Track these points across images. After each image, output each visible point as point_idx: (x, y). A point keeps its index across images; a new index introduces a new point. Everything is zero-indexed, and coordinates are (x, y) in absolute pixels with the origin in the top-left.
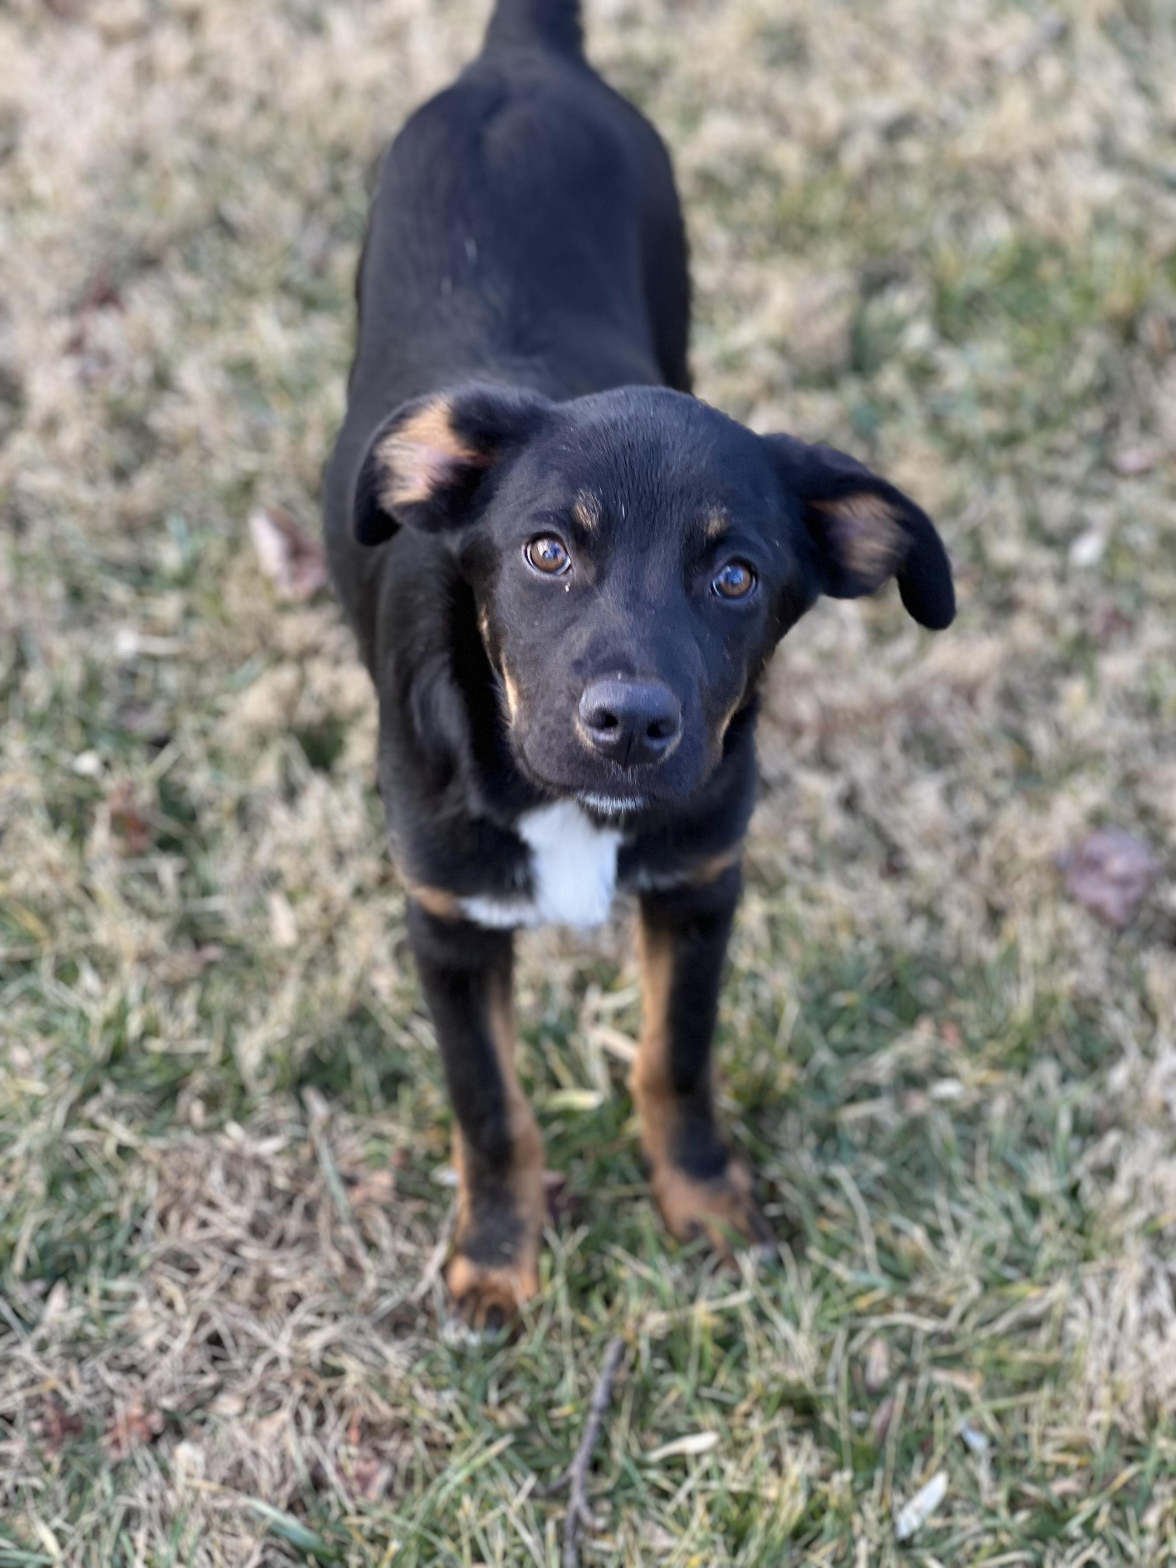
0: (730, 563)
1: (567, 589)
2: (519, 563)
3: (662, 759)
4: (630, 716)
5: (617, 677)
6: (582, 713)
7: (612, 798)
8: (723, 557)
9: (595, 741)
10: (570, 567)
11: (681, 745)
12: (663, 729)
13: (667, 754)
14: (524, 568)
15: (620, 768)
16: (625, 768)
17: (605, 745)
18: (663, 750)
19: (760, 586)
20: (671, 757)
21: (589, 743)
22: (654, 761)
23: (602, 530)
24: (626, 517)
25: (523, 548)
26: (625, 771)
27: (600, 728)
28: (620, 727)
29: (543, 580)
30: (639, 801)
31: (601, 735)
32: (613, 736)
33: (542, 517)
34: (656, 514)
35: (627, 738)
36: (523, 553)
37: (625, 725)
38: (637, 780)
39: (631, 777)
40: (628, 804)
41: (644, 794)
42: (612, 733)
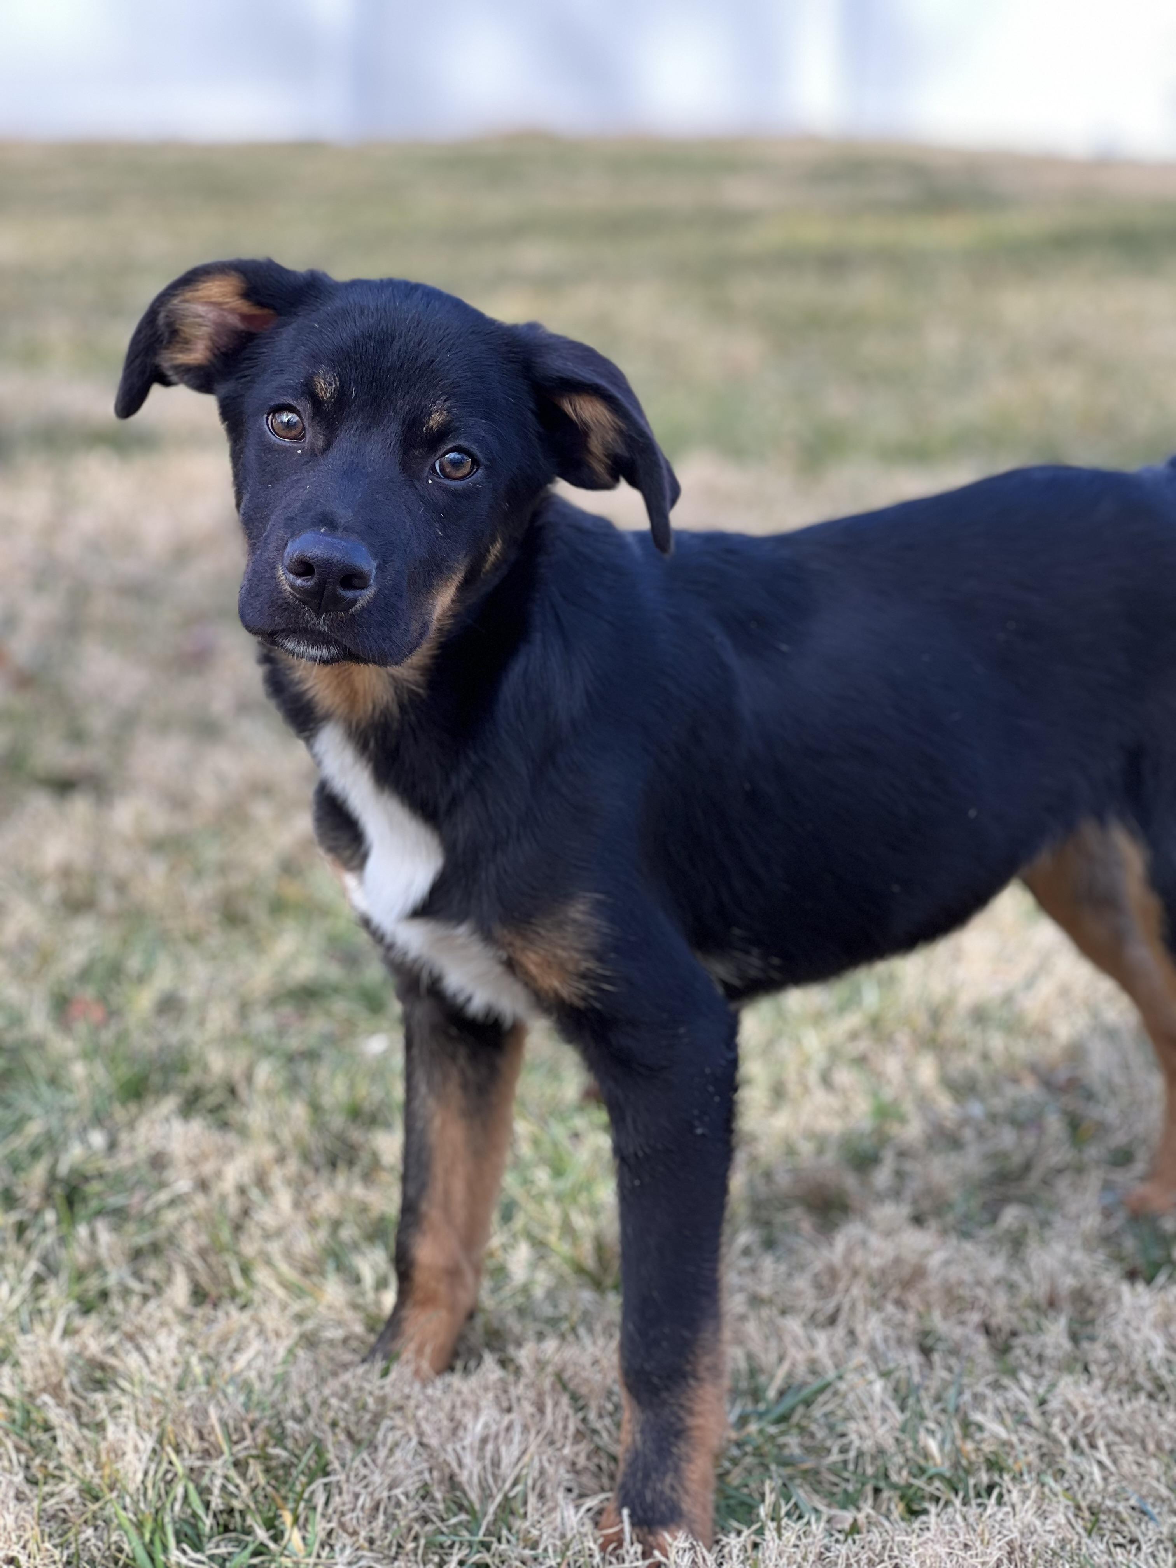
1: (299, 453)
2: (260, 429)
3: (353, 610)
4: (327, 564)
5: (320, 529)
6: (286, 561)
7: (308, 645)
8: (449, 443)
9: (292, 586)
10: (304, 437)
11: (374, 599)
12: (355, 581)
13: (358, 606)
14: (265, 433)
15: (313, 615)
16: (318, 616)
17: (302, 590)
18: (354, 602)
19: (480, 473)
20: (363, 609)
21: (287, 587)
22: (345, 611)
24: (356, 396)
25: (266, 416)
26: (318, 618)
27: (299, 575)
28: (316, 574)
29: (278, 445)
30: (334, 651)
31: (299, 582)
32: (309, 583)
33: (284, 389)
34: (382, 398)
35: (321, 586)
36: (265, 420)
37: (320, 574)
38: (329, 627)
39: (321, 624)
40: (324, 653)
41: (338, 644)
42: (308, 580)
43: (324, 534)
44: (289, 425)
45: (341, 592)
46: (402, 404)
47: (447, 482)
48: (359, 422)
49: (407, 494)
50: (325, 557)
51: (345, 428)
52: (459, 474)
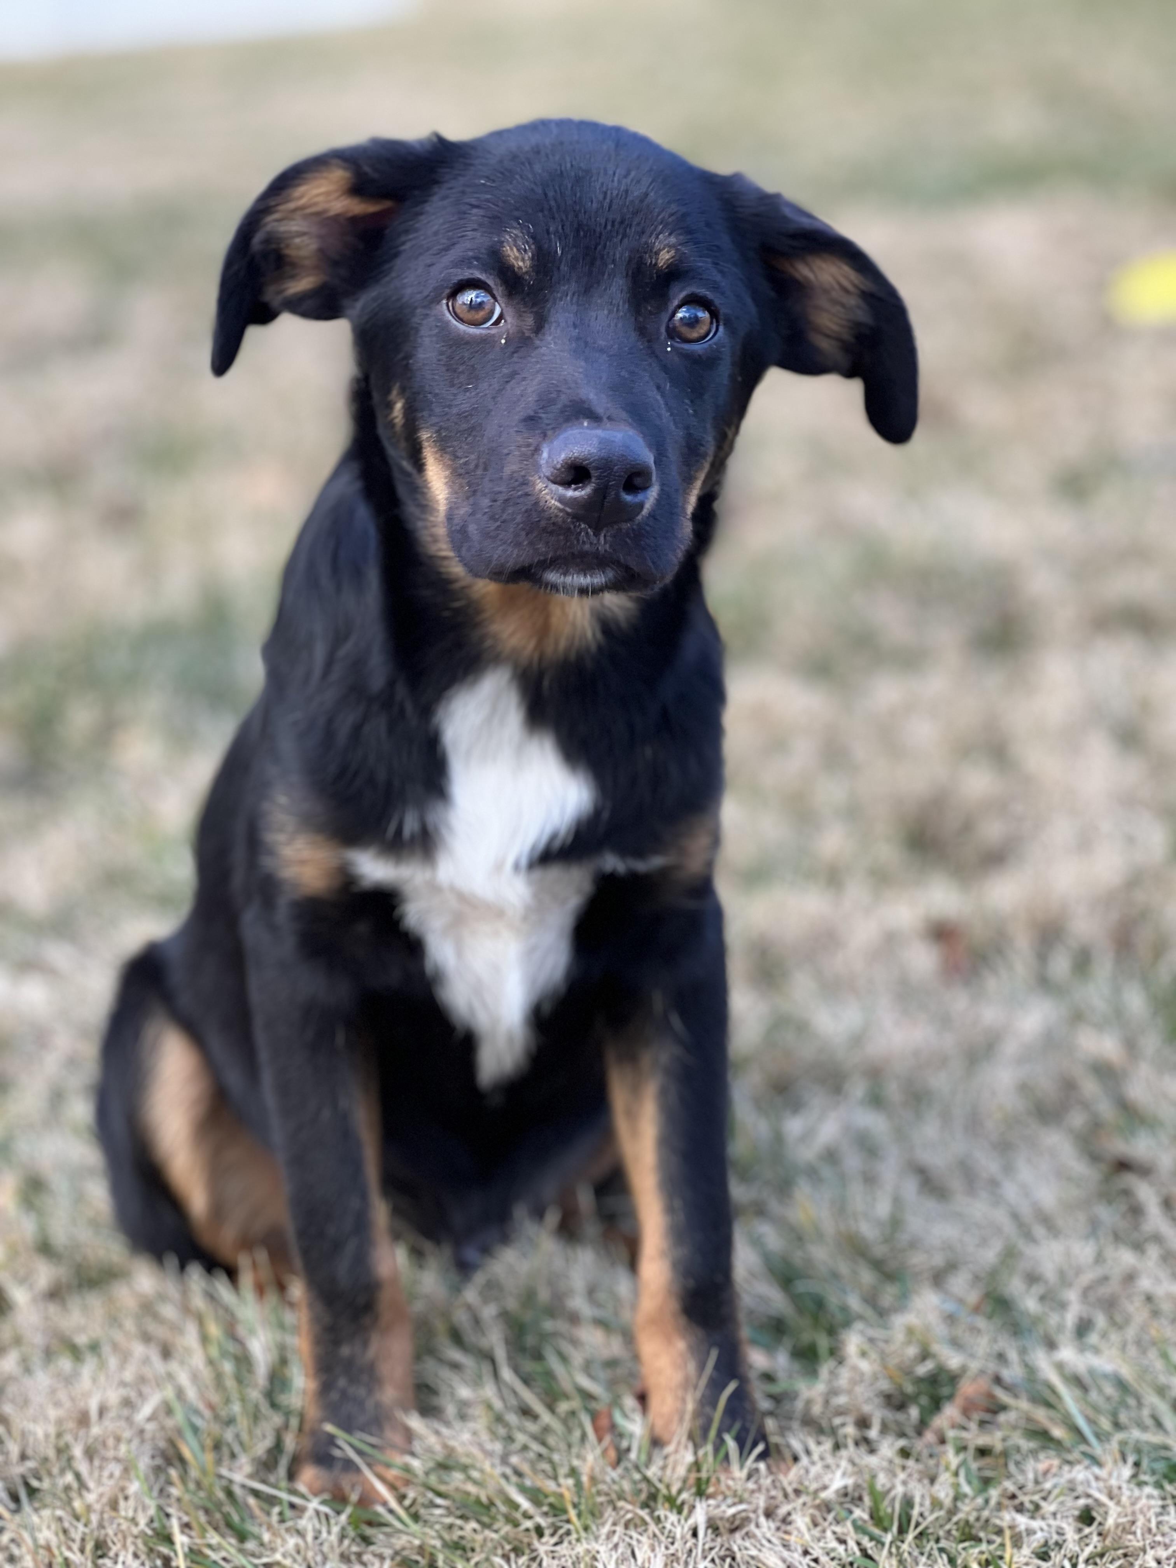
0: (687, 302)
1: (503, 341)
2: (440, 319)
3: (639, 517)
4: (606, 465)
5: (582, 424)
6: (546, 471)
8: (679, 294)
9: (561, 500)
10: (501, 317)
11: (659, 501)
12: (638, 481)
13: (645, 512)
14: (448, 323)
15: (590, 532)
17: (572, 502)
18: (641, 506)
19: (721, 329)
20: (652, 515)
21: (554, 503)
22: (631, 519)
23: (538, 273)
24: (562, 253)
25: (444, 301)
26: (597, 534)
27: (567, 484)
28: (593, 480)
29: (470, 335)
30: (611, 574)
31: (570, 493)
32: (583, 493)
33: (464, 262)
34: (596, 248)
35: (601, 493)
36: (445, 307)
37: (598, 478)
38: (611, 546)
39: (603, 543)
40: (598, 579)
41: (618, 563)
42: (582, 488)
43: (587, 428)
44: (473, 307)
45: (628, 498)
46: (620, 251)
47: (686, 346)
48: (573, 286)
49: (650, 365)
50: (602, 455)
51: (559, 295)
52: (695, 335)
